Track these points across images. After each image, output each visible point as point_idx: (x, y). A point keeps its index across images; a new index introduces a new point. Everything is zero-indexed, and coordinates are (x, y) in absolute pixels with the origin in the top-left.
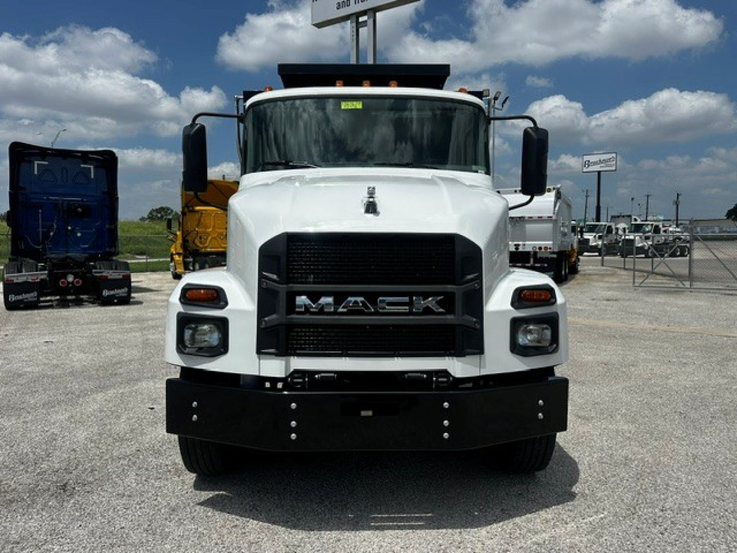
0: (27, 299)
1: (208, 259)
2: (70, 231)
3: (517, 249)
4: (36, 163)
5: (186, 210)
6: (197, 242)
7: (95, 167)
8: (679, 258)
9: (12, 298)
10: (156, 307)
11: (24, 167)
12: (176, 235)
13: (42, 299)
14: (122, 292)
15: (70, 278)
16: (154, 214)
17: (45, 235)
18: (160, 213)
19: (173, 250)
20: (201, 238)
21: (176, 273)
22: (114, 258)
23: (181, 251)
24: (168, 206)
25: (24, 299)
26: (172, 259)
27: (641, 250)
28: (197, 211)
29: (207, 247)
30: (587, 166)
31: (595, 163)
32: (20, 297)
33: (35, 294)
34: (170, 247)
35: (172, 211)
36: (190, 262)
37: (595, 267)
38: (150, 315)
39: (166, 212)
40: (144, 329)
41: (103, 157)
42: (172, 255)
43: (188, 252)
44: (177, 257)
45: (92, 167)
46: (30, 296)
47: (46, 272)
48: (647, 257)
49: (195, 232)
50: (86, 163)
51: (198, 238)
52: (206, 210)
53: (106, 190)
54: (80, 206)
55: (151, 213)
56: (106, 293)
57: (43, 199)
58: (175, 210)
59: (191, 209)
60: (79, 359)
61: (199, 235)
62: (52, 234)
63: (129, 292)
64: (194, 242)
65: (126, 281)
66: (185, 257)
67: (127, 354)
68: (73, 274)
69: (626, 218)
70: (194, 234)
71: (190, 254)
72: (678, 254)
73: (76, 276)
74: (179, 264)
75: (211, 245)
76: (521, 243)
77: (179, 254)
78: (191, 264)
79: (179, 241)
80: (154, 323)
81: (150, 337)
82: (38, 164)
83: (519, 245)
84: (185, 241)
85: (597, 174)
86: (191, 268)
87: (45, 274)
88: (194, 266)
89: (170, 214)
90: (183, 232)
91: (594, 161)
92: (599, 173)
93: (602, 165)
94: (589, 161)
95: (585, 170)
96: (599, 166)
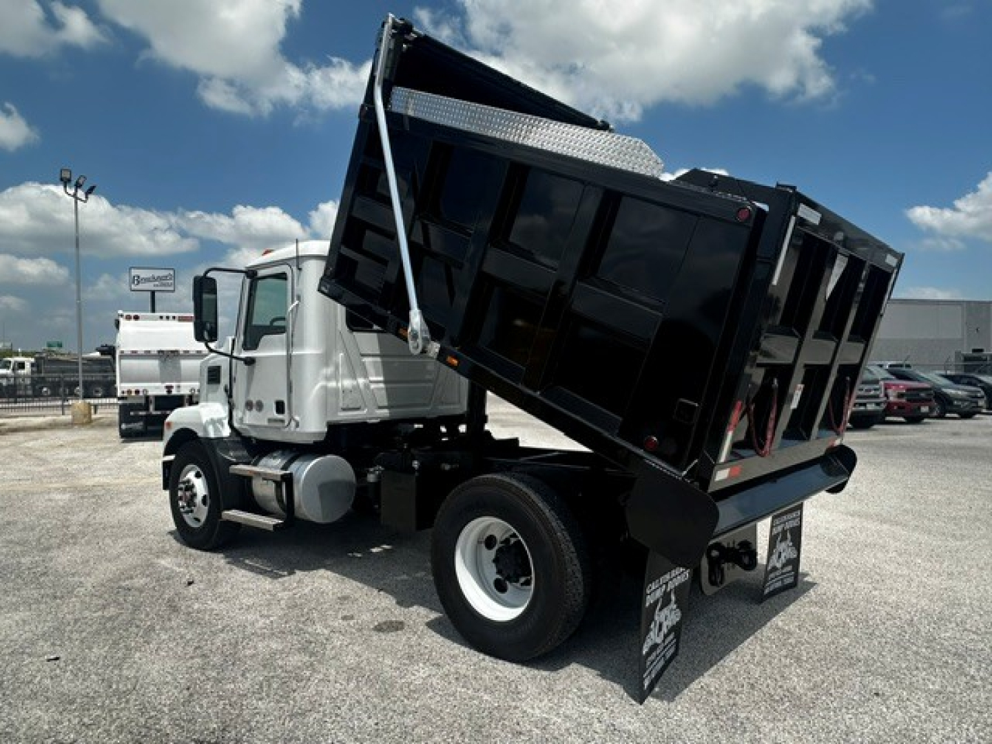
3: (169, 392)
30: (136, 282)
31: (147, 280)
76: (174, 384)
83: (172, 387)
85: (149, 294)
91: (145, 277)
92: (153, 293)
93: (157, 283)
94: (139, 277)
95: (133, 287)
96: (152, 284)
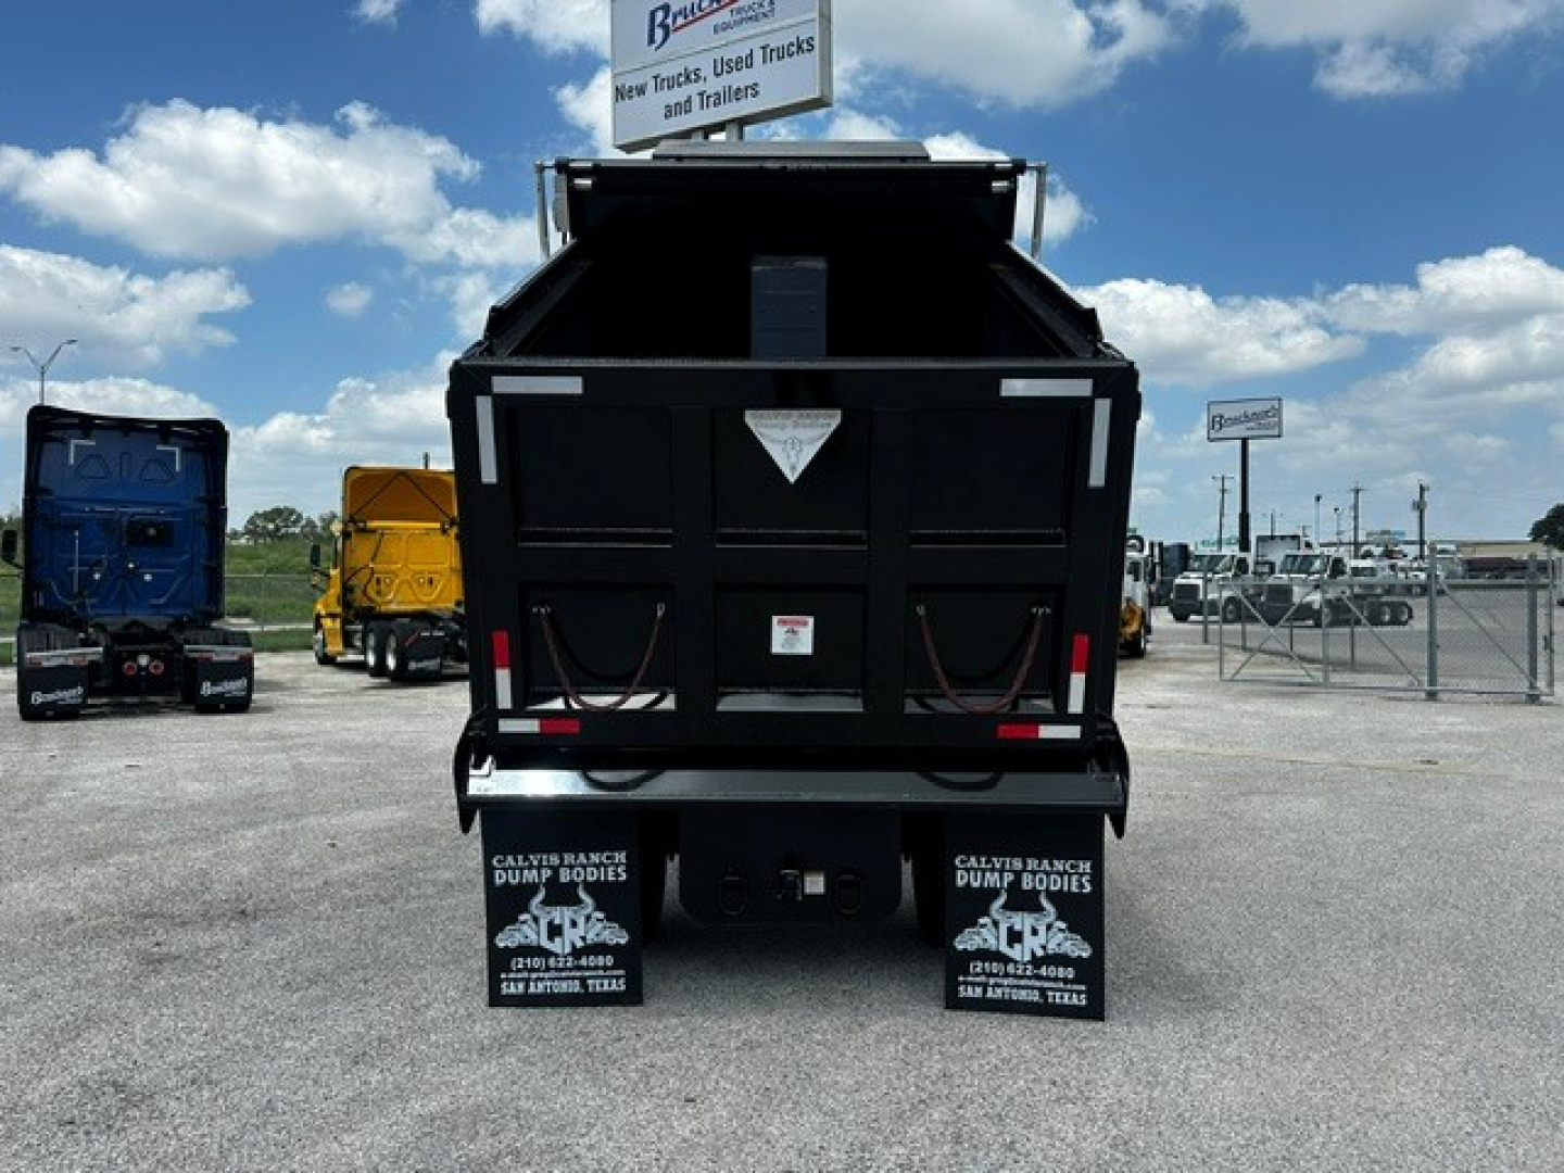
0: (62, 700)
1: (393, 625)
2: (133, 570)
4: (73, 442)
5: (351, 527)
6: (371, 592)
7: (185, 450)
8: (1388, 628)
9: (38, 698)
10: (300, 716)
11: (50, 450)
12: (328, 576)
13: (89, 701)
14: (234, 687)
15: (143, 660)
16: (260, 523)
17: (86, 578)
18: (273, 521)
19: (320, 608)
20: (378, 581)
21: (325, 655)
22: (215, 624)
23: (338, 610)
24: (290, 505)
25: (58, 700)
26: (318, 626)
27: (1305, 611)
28: (374, 531)
29: (390, 602)
30: (1217, 426)
31: (1236, 421)
32: (51, 697)
33: (80, 690)
34: (315, 601)
35: (300, 516)
36: (356, 632)
37: (1189, 647)
38: (292, 728)
39: (287, 519)
40: (290, 748)
41: (199, 431)
42: (319, 617)
43: (352, 612)
44: (327, 623)
45: (177, 450)
46: (71, 695)
47: (101, 649)
48: (1318, 625)
49: (368, 571)
50: (166, 443)
51: (374, 582)
52: (391, 528)
53: (202, 494)
54: (152, 524)
55: (251, 521)
56: (207, 689)
57: (85, 512)
58: (305, 515)
59: (361, 525)
60: (195, 789)
61: (375, 576)
62: (97, 576)
63: (250, 689)
64: (365, 592)
65: (244, 668)
66: (345, 622)
67: (272, 785)
68: (147, 652)
69: (1289, 540)
70: (363, 577)
71: (357, 616)
72: (1387, 618)
73: (153, 655)
74: (333, 635)
75: (399, 598)
77: (333, 616)
78: (359, 635)
79: (335, 590)
80: (304, 741)
81: (303, 759)
82: (77, 446)
84: (347, 589)
85: (1239, 442)
86: (358, 643)
87: (99, 653)
88: (364, 640)
89: (295, 523)
90: (343, 573)
91: (1233, 415)
92: (1244, 441)
93: (1252, 424)
94: (1221, 417)
95: (1214, 435)
96: (1242, 427)
